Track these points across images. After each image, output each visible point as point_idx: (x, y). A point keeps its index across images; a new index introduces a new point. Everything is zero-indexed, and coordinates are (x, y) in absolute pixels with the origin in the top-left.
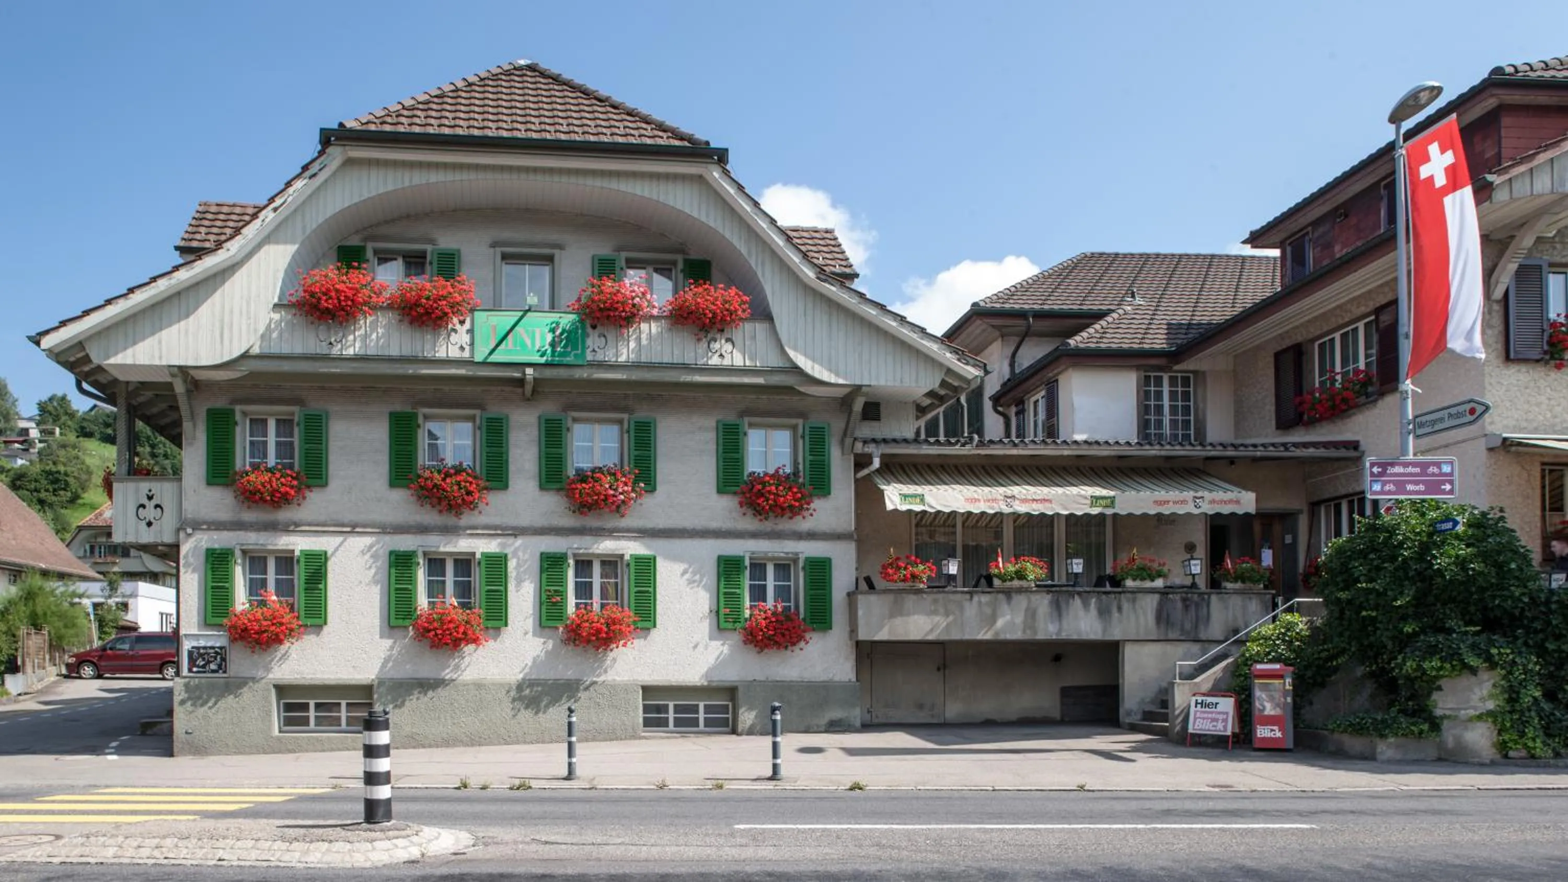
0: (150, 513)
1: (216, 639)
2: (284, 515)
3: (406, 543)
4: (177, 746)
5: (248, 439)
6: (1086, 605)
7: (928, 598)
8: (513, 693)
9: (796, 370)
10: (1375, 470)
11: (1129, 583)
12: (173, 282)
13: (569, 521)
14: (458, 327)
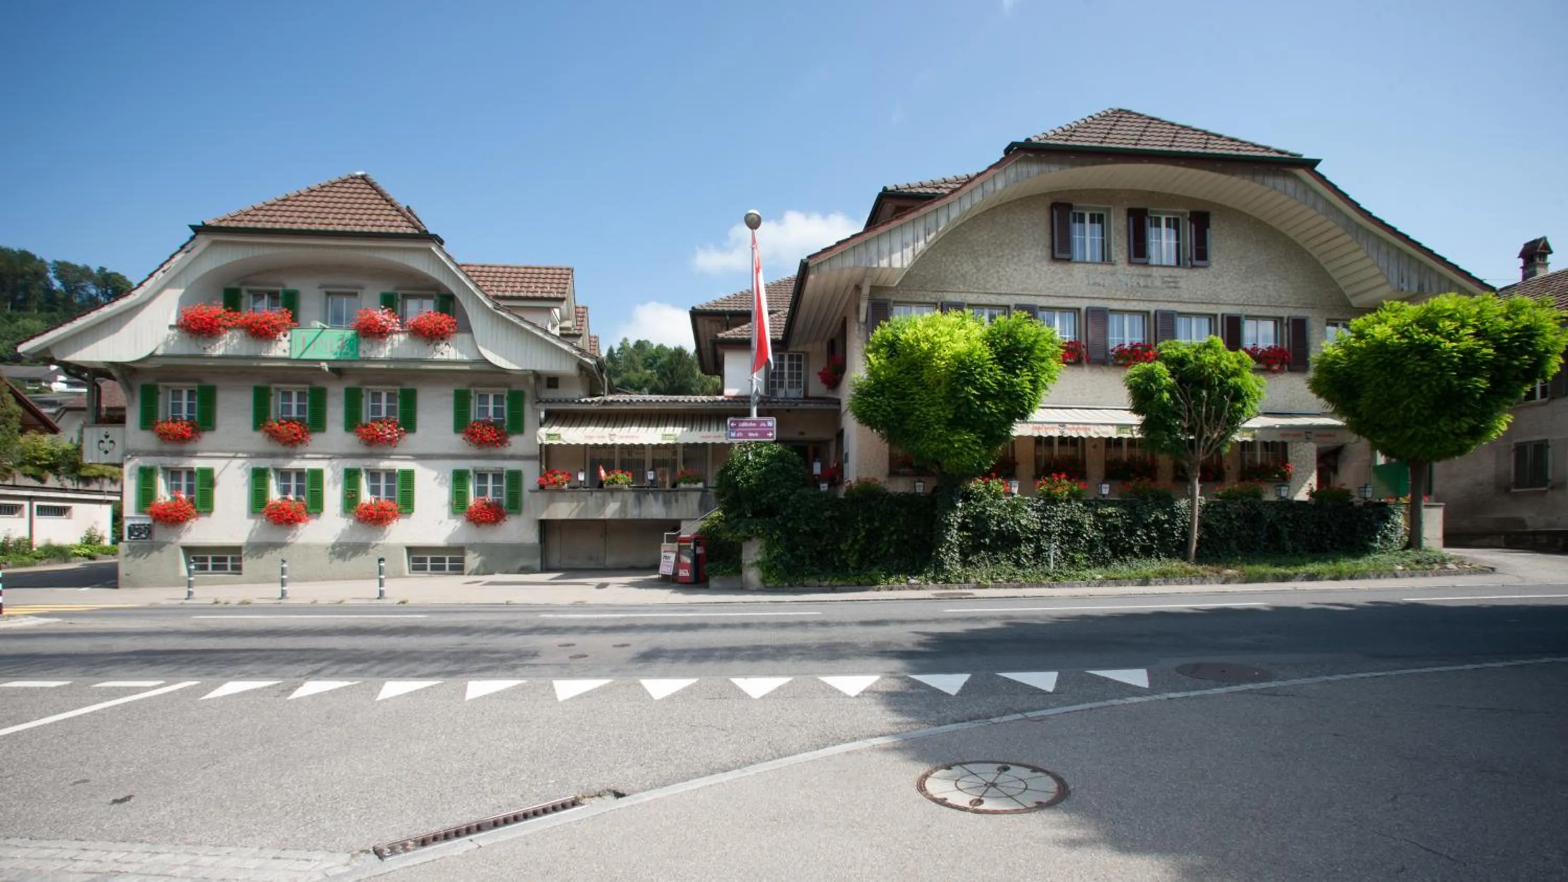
0: (107, 445)
1: (146, 521)
2: (188, 447)
3: (263, 463)
4: (120, 582)
5: (170, 401)
6: (656, 499)
7: (569, 494)
8: (330, 550)
9: (486, 361)
10: (732, 425)
11: (682, 485)
12: (100, 314)
13: (363, 450)
14: (282, 338)
